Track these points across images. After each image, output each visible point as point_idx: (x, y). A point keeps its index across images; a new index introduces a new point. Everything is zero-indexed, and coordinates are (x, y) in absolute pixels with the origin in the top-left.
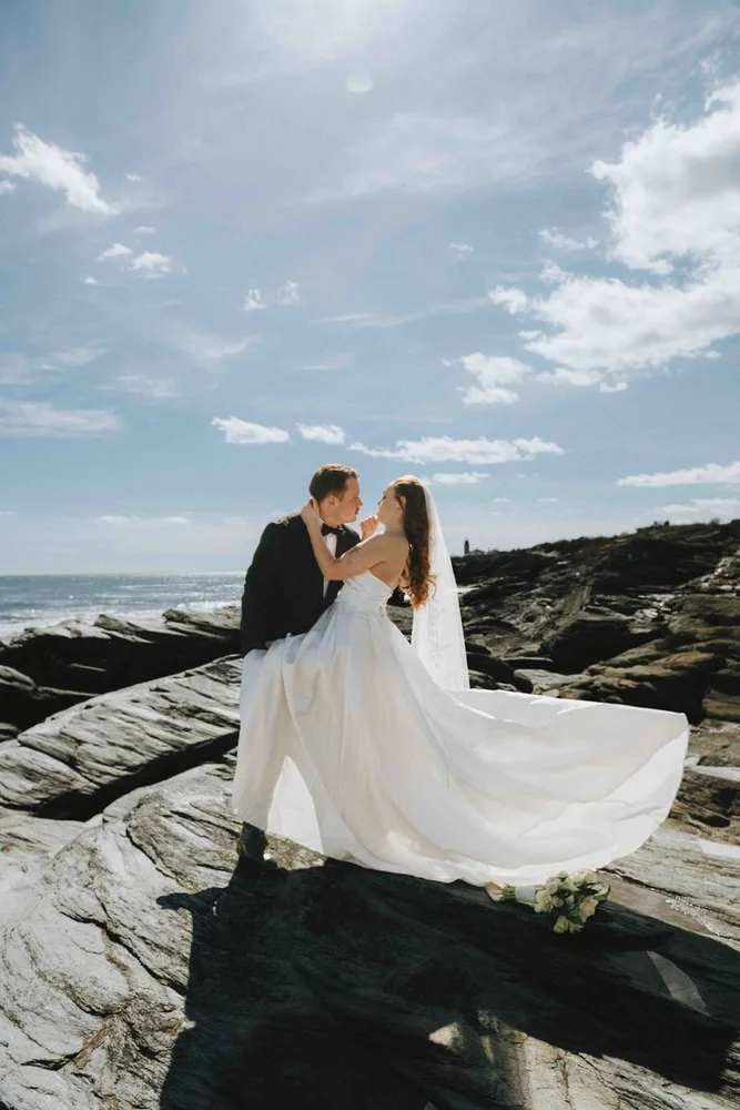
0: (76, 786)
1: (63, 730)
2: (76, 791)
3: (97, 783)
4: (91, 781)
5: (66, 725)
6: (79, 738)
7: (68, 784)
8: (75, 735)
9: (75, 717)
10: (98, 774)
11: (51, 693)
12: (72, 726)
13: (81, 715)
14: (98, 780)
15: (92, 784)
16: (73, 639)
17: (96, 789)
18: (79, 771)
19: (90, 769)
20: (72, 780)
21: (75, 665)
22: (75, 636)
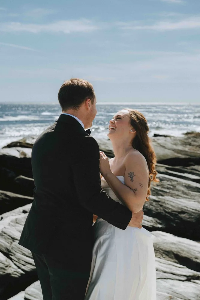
0: (9, 271)
1: (4, 230)
2: (9, 274)
3: (22, 270)
4: (19, 267)
5: (6, 227)
6: (13, 237)
7: (4, 269)
8: (11, 234)
9: (12, 221)
10: (23, 263)
11: (6, 196)
12: (9, 227)
13: (16, 220)
14: (23, 267)
15: (19, 270)
16: (21, 159)
17: (21, 274)
18: (11, 259)
19: (19, 259)
20: (7, 267)
21: (22, 177)
22: (22, 157)
